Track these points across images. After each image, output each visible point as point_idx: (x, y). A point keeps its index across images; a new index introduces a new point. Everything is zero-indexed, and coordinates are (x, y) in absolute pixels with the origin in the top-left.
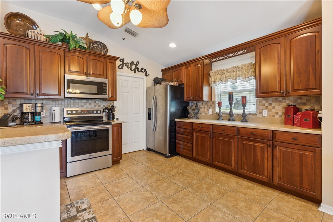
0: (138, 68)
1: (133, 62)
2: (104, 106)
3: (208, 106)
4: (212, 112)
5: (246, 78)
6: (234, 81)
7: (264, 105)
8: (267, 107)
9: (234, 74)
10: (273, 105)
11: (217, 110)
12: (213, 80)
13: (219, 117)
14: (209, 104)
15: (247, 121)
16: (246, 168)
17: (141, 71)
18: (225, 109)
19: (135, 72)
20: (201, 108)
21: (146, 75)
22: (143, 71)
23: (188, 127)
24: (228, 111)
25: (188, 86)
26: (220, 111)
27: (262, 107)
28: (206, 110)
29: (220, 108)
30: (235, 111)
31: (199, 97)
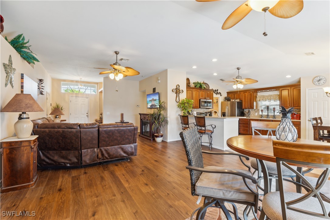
0: (218, 93)
1: (216, 90)
2: (206, 111)
3: (255, 111)
4: (258, 114)
5: (275, 100)
6: (269, 101)
9: (270, 98)
11: (261, 113)
12: (258, 99)
13: (262, 116)
14: (256, 110)
15: (275, 118)
17: (219, 94)
18: (265, 113)
19: (217, 95)
21: (221, 96)
23: (247, 121)
25: (245, 102)
26: (262, 114)
28: (254, 113)
29: (262, 112)
30: (269, 114)
31: (251, 107)
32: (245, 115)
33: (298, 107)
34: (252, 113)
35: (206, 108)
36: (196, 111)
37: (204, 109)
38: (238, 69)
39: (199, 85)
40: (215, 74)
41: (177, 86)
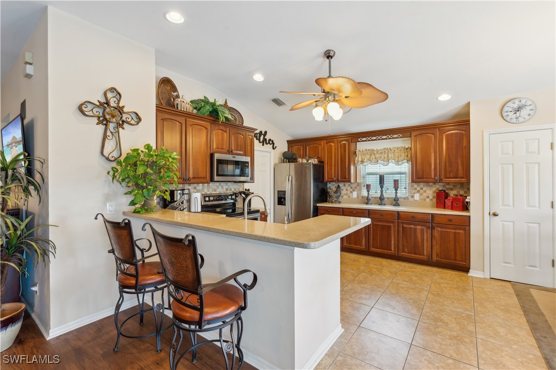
0: (266, 140)
1: (261, 132)
2: (235, 190)
3: (351, 188)
4: (357, 195)
5: (398, 161)
6: (386, 163)
7: (416, 189)
8: (419, 191)
9: (386, 156)
10: (425, 189)
11: (365, 193)
12: (360, 159)
13: (367, 201)
14: (353, 186)
15: (399, 205)
16: (406, 251)
17: (269, 143)
18: (375, 193)
19: (263, 145)
20: (342, 190)
21: (274, 149)
22: (271, 142)
24: (379, 195)
25: (330, 164)
26: (368, 194)
27: (413, 191)
28: (349, 192)
29: (368, 191)
30: (385, 195)
31: (345, 178)
32: (330, 196)
33: (456, 178)
34: (343, 192)
35: (235, 182)
36: (203, 189)
37: (229, 184)
38: (329, 55)
39: (208, 108)
40: (258, 77)
41: (110, 95)
